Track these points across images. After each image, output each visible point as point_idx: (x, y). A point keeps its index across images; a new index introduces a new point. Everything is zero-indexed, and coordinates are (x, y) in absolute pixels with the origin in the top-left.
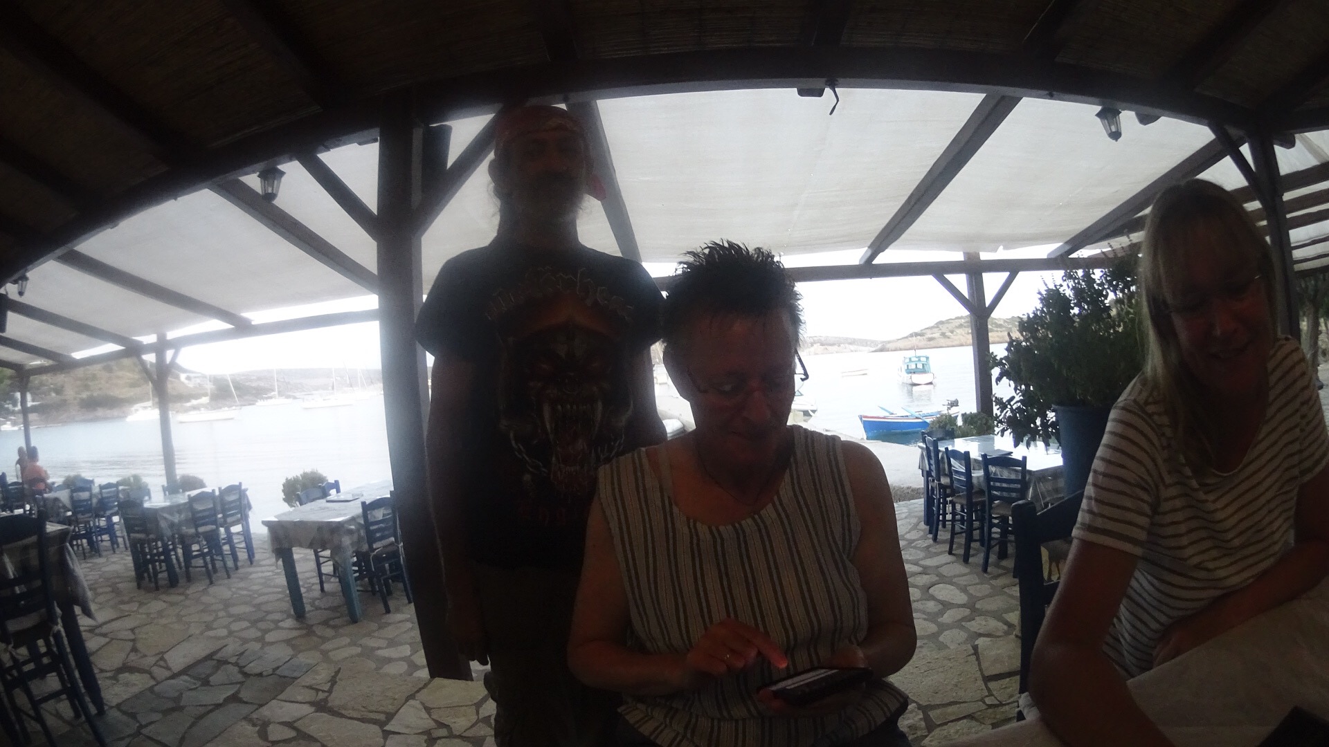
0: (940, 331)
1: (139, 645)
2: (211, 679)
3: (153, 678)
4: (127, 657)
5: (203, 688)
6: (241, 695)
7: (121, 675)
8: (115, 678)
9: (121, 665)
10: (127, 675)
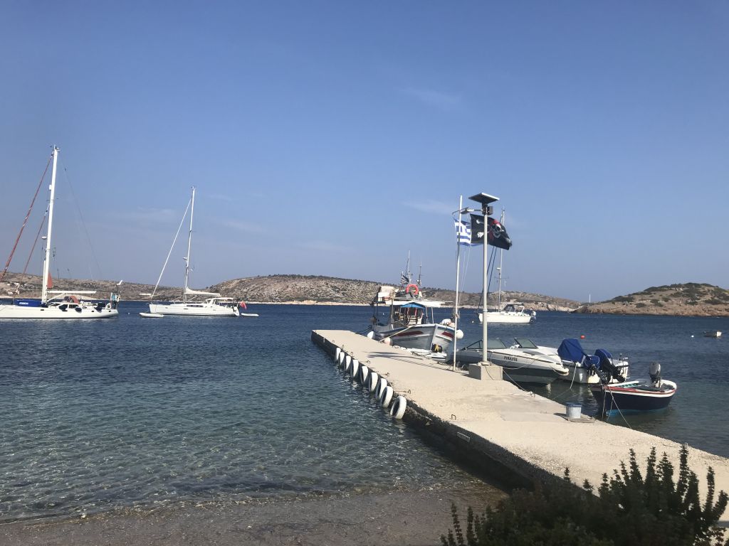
0: (651, 298)
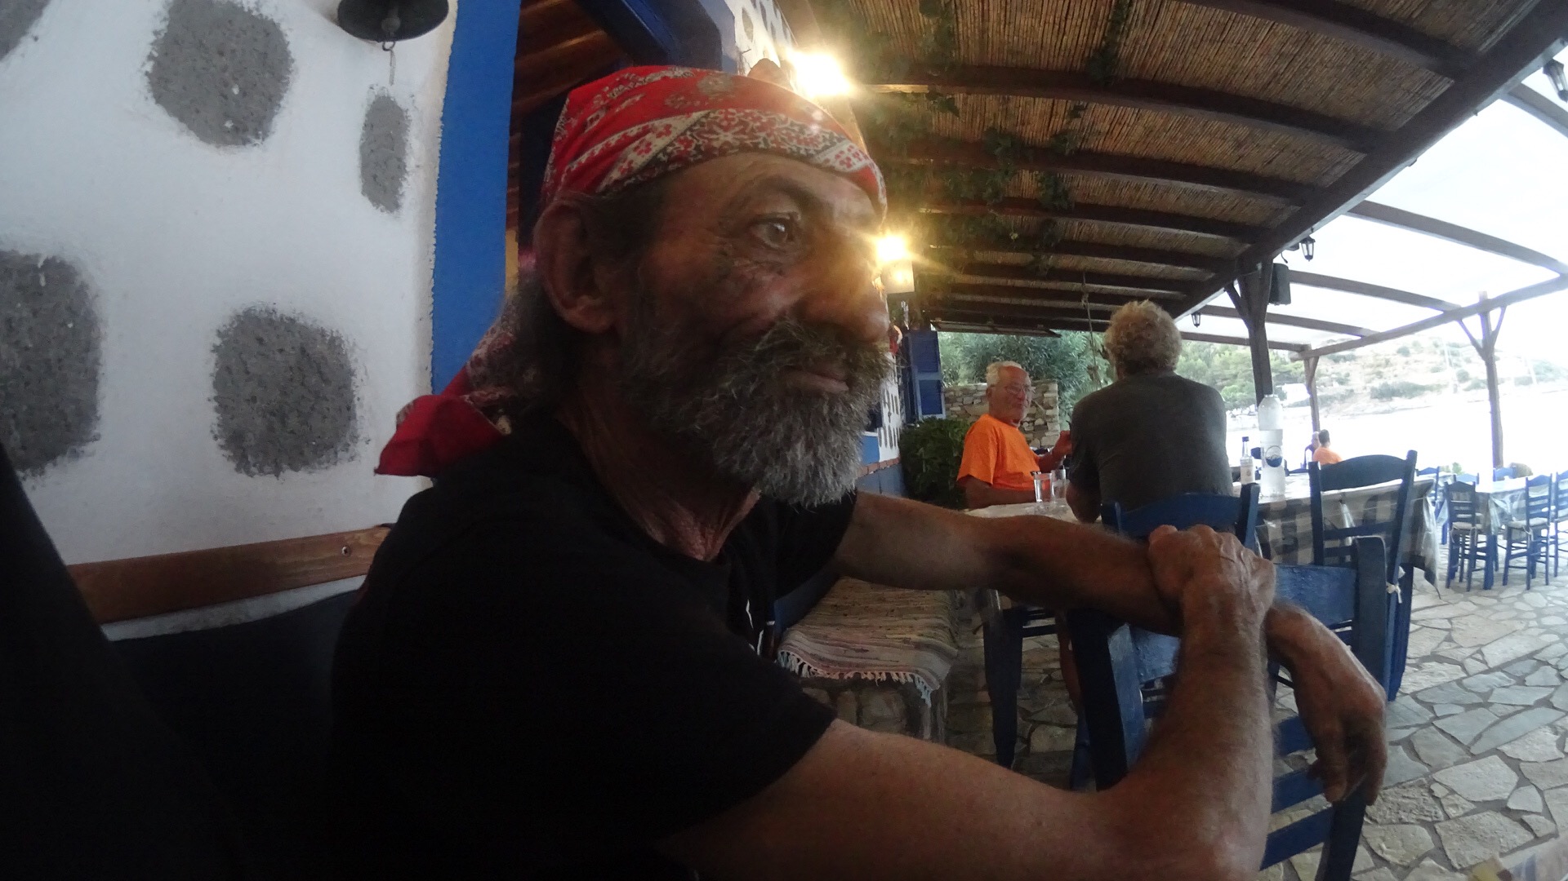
1: (1455, 635)
2: (1527, 678)
3: (1464, 669)
4: (1438, 646)
5: (1518, 687)
6: (1552, 700)
7: (1426, 664)
8: (1417, 666)
9: (1429, 654)
10: (1434, 664)
